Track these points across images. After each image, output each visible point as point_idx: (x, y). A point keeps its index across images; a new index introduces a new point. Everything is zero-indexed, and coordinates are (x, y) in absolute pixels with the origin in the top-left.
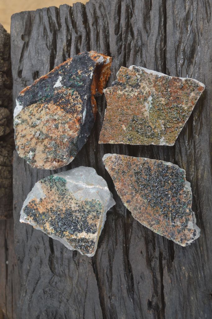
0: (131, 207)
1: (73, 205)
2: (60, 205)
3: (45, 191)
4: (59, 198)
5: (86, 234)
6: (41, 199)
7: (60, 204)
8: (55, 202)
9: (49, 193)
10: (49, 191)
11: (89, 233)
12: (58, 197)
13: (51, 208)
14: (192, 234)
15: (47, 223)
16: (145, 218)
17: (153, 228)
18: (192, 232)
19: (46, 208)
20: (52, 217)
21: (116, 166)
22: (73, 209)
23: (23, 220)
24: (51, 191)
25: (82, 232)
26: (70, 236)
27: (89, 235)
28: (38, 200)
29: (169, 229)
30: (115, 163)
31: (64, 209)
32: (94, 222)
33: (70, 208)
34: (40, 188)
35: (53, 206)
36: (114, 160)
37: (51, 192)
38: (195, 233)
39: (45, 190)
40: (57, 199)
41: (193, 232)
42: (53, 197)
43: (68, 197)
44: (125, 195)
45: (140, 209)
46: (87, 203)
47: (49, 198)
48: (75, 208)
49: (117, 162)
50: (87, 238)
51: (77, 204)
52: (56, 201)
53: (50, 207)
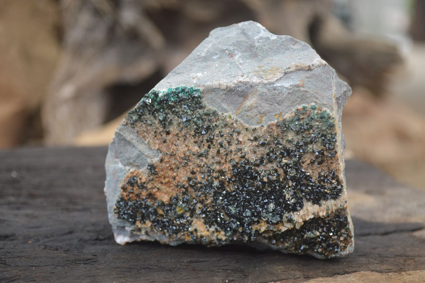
1: (247, 148)
2: (212, 160)
3: (151, 141)
4: (199, 144)
5: (316, 206)
6: (152, 167)
7: (210, 157)
8: (193, 158)
9: (165, 142)
10: (164, 136)
11: (323, 202)
12: (196, 142)
13: (189, 179)
15: (195, 220)
19: (177, 185)
20: (202, 202)
22: (253, 158)
23: (125, 236)
24: (168, 133)
25: (302, 206)
26: (275, 230)
27: (324, 207)
28: (143, 174)
31: (227, 167)
32: (325, 169)
33: (243, 157)
34: (135, 138)
35: (193, 173)
37: (170, 136)
39: (150, 138)
40: (196, 148)
42: (182, 149)
43: (224, 130)
46: (284, 126)
47: (172, 155)
48: (255, 152)
50: (322, 214)
51: (256, 139)
52: (194, 155)
53: (185, 178)
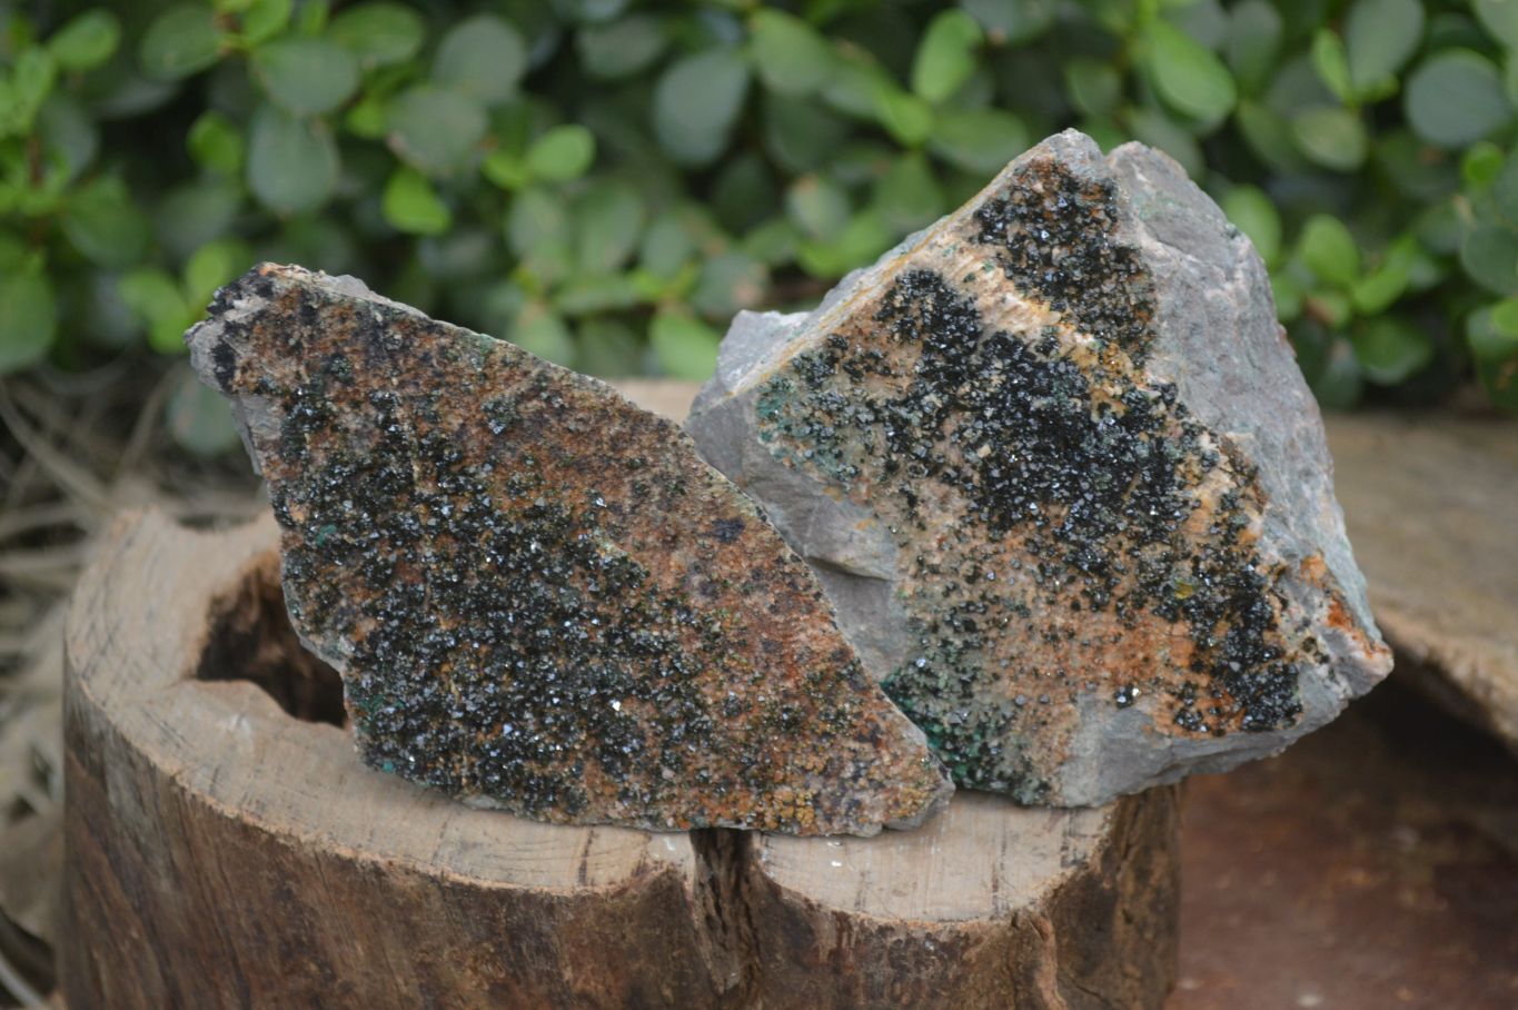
0: (707, 498)
2: (1019, 583)
14: (240, 362)
16: (597, 431)
17: (526, 374)
18: (244, 370)
19: (1130, 628)
21: (846, 755)
29: (407, 377)
30: (855, 778)
36: (866, 797)
38: (220, 369)
41: (238, 375)
44: (757, 574)
45: (641, 493)
49: (843, 781)
